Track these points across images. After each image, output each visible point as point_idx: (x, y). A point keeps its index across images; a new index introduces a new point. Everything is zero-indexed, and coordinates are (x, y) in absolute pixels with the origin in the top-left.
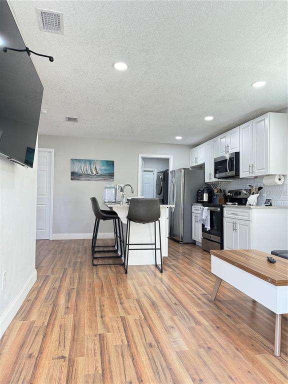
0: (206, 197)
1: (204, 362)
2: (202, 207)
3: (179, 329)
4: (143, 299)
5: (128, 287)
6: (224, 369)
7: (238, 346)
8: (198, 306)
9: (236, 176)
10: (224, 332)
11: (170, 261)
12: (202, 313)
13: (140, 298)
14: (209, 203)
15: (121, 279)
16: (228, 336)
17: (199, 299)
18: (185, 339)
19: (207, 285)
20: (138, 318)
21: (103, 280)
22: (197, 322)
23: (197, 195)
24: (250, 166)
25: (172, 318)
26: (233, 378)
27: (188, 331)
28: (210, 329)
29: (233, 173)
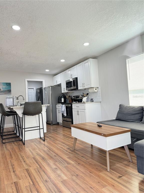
0: (63, 100)
1: (77, 183)
2: (62, 105)
3: (60, 169)
4: (37, 157)
5: (27, 152)
6: (87, 184)
7: (90, 170)
8: (67, 155)
9: (77, 89)
10: (82, 165)
11: (47, 134)
12: (69, 158)
13: (35, 156)
14: (65, 103)
15: (22, 148)
16: (85, 167)
17: (66, 151)
18: (64, 173)
19: (69, 143)
20: (36, 167)
21: (10, 151)
22: (68, 163)
23: (58, 99)
24: (83, 84)
25: (54, 164)
26: (92, 187)
27: (64, 169)
28: (75, 165)
29: (75, 87)
